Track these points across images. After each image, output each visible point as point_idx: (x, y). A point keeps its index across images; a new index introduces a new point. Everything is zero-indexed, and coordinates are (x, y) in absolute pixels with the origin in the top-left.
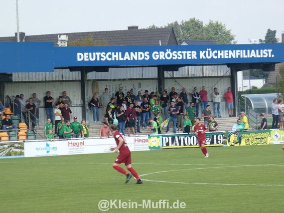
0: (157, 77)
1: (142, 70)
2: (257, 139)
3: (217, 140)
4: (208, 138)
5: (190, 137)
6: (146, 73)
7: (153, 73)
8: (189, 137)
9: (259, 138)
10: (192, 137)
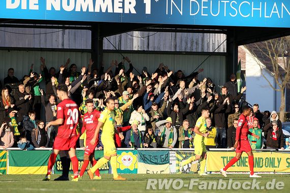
0: (89, 47)
1: (63, 34)
6: (69, 40)
7: (84, 40)
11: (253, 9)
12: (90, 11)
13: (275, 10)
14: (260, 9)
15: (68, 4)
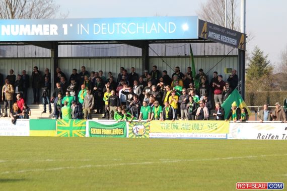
11: (138, 28)
12: (28, 34)
13: (153, 28)
14: (143, 28)
15: (15, 31)
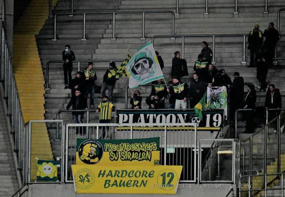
2: (131, 152)
3: (212, 122)
4: (196, 118)
5: (166, 116)
8: (163, 116)
9: (135, 152)
10: (169, 116)
